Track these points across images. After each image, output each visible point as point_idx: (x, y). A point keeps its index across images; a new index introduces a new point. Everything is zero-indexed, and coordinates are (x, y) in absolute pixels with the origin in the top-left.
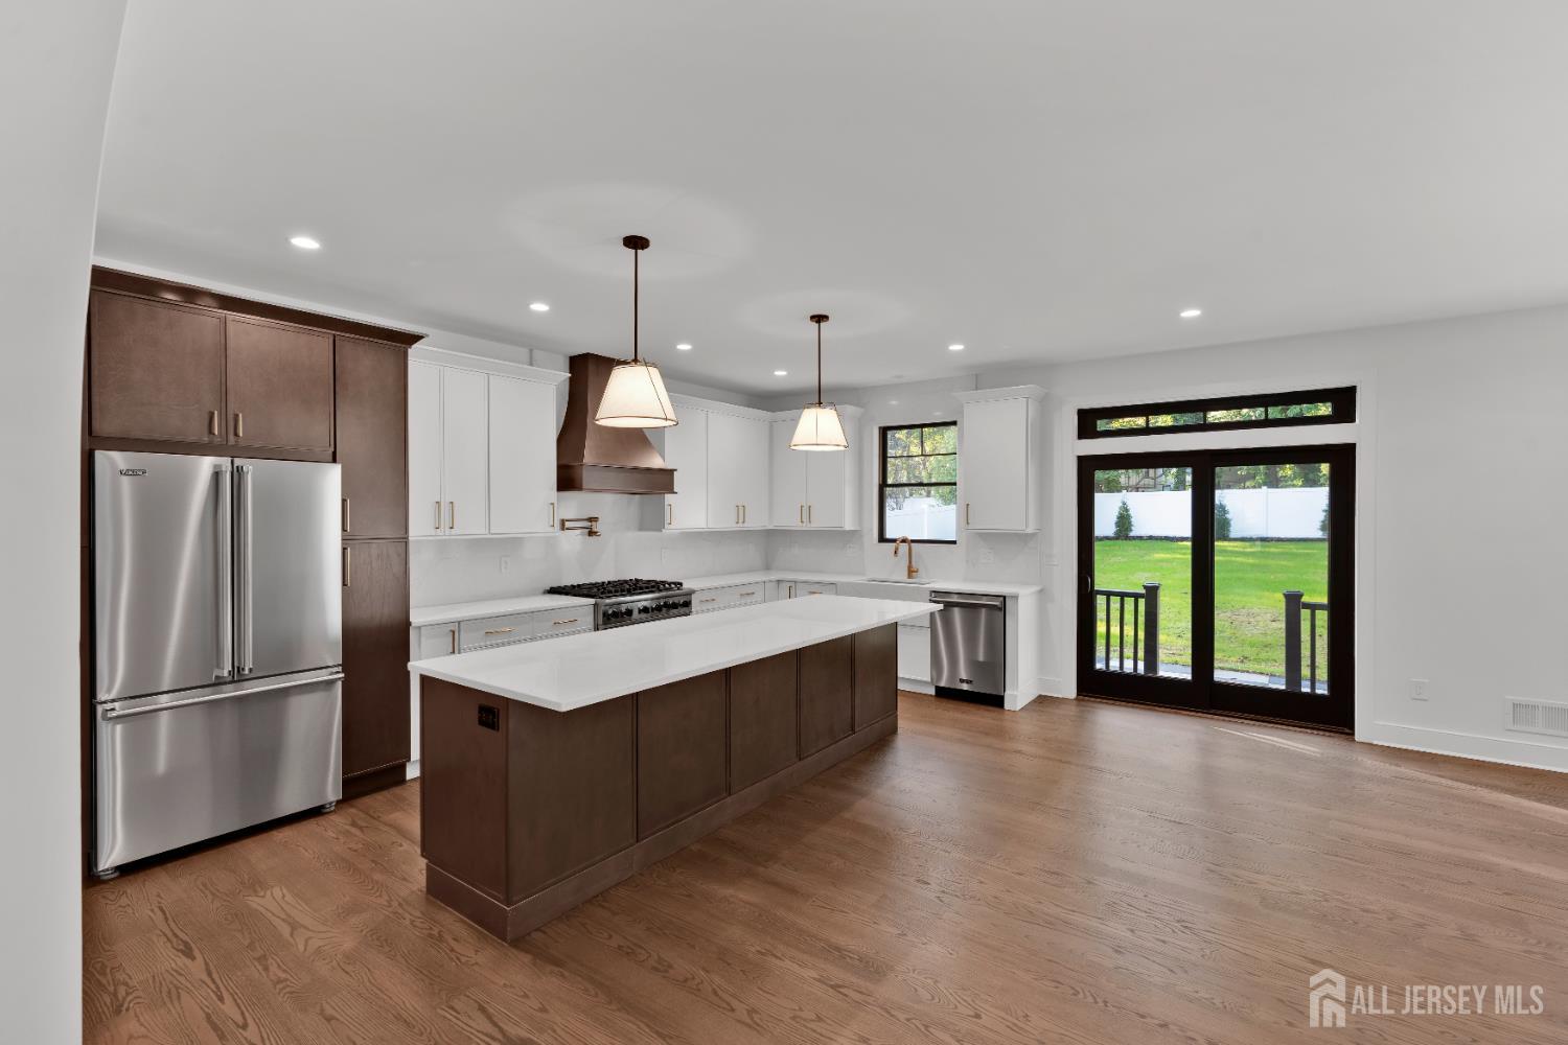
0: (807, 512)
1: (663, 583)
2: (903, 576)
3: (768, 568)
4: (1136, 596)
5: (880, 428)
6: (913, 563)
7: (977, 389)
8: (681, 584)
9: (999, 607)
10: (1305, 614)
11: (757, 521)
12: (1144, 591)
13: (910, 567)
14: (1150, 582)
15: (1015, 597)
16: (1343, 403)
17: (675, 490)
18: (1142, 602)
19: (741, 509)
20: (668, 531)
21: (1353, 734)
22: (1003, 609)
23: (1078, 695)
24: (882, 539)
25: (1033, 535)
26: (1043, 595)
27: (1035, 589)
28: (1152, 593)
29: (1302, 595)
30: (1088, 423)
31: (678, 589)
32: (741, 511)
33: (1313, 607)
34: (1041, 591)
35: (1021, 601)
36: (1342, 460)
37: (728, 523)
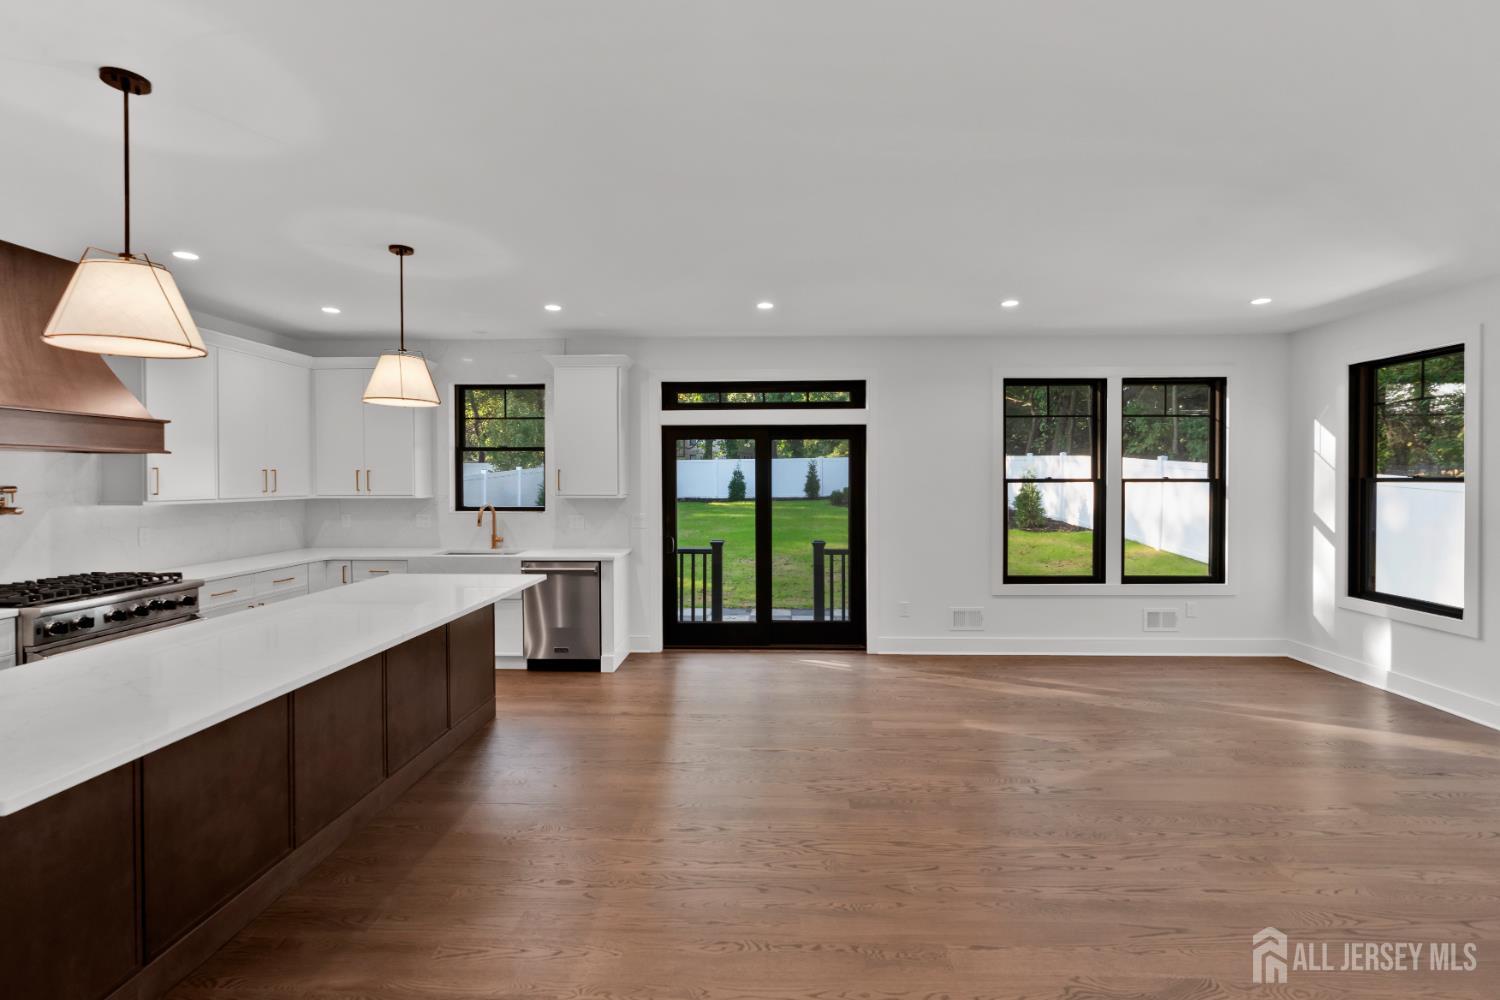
0: (363, 477)
1: (149, 576)
2: (487, 546)
3: (307, 545)
4: (704, 552)
5: (456, 386)
6: (498, 533)
7: (565, 353)
8: (179, 575)
9: (596, 571)
10: (827, 558)
11: (294, 488)
12: (710, 547)
13: (494, 536)
14: (717, 539)
15: (610, 562)
16: (856, 393)
17: (166, 449)
18: (709, 557)
19: (270, 475)
20: (152, 503)
21: (865, 649)
22: (598, 574)
23: (664, 648)
24: (460, 506)
25: (624, 499)
26: (633, 557)
27: (627, 551)
28: (717, 549)
29: (824, 544)
30: (671, 395)
31: (176, 581)
32: (270, 476)
33: (832, 552)
34: (630, 554)
35: (616, 564)
36: (855, 437)
37: (254, 493)
